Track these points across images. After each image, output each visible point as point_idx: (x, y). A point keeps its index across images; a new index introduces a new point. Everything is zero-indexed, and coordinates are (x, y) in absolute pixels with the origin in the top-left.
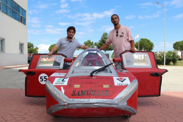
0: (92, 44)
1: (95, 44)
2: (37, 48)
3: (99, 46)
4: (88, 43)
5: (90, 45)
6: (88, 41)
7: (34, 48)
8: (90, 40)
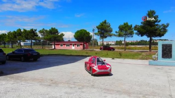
0: (130, 28)
1: (136, 27)
2: (63, 35)
3: (142, 30)
4: (124, 26)
5: (127, 29)
6: (124, 24)
7: (59, 34)
8: (127, 23)
